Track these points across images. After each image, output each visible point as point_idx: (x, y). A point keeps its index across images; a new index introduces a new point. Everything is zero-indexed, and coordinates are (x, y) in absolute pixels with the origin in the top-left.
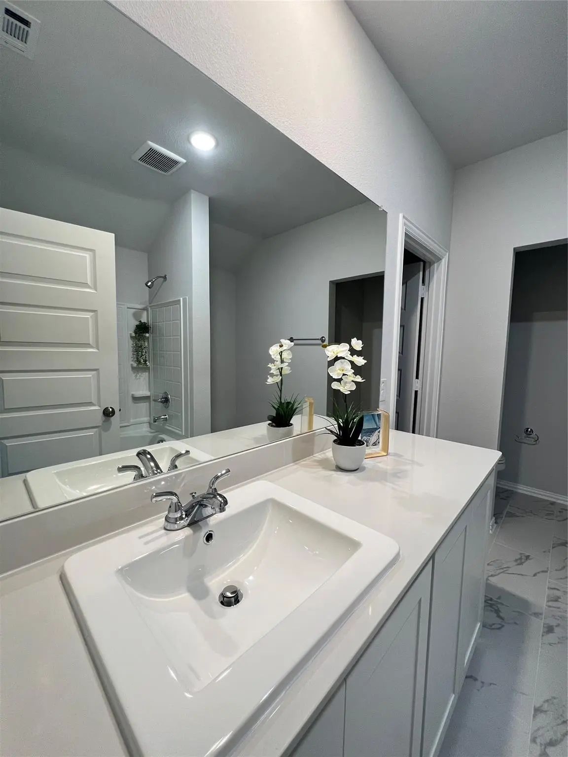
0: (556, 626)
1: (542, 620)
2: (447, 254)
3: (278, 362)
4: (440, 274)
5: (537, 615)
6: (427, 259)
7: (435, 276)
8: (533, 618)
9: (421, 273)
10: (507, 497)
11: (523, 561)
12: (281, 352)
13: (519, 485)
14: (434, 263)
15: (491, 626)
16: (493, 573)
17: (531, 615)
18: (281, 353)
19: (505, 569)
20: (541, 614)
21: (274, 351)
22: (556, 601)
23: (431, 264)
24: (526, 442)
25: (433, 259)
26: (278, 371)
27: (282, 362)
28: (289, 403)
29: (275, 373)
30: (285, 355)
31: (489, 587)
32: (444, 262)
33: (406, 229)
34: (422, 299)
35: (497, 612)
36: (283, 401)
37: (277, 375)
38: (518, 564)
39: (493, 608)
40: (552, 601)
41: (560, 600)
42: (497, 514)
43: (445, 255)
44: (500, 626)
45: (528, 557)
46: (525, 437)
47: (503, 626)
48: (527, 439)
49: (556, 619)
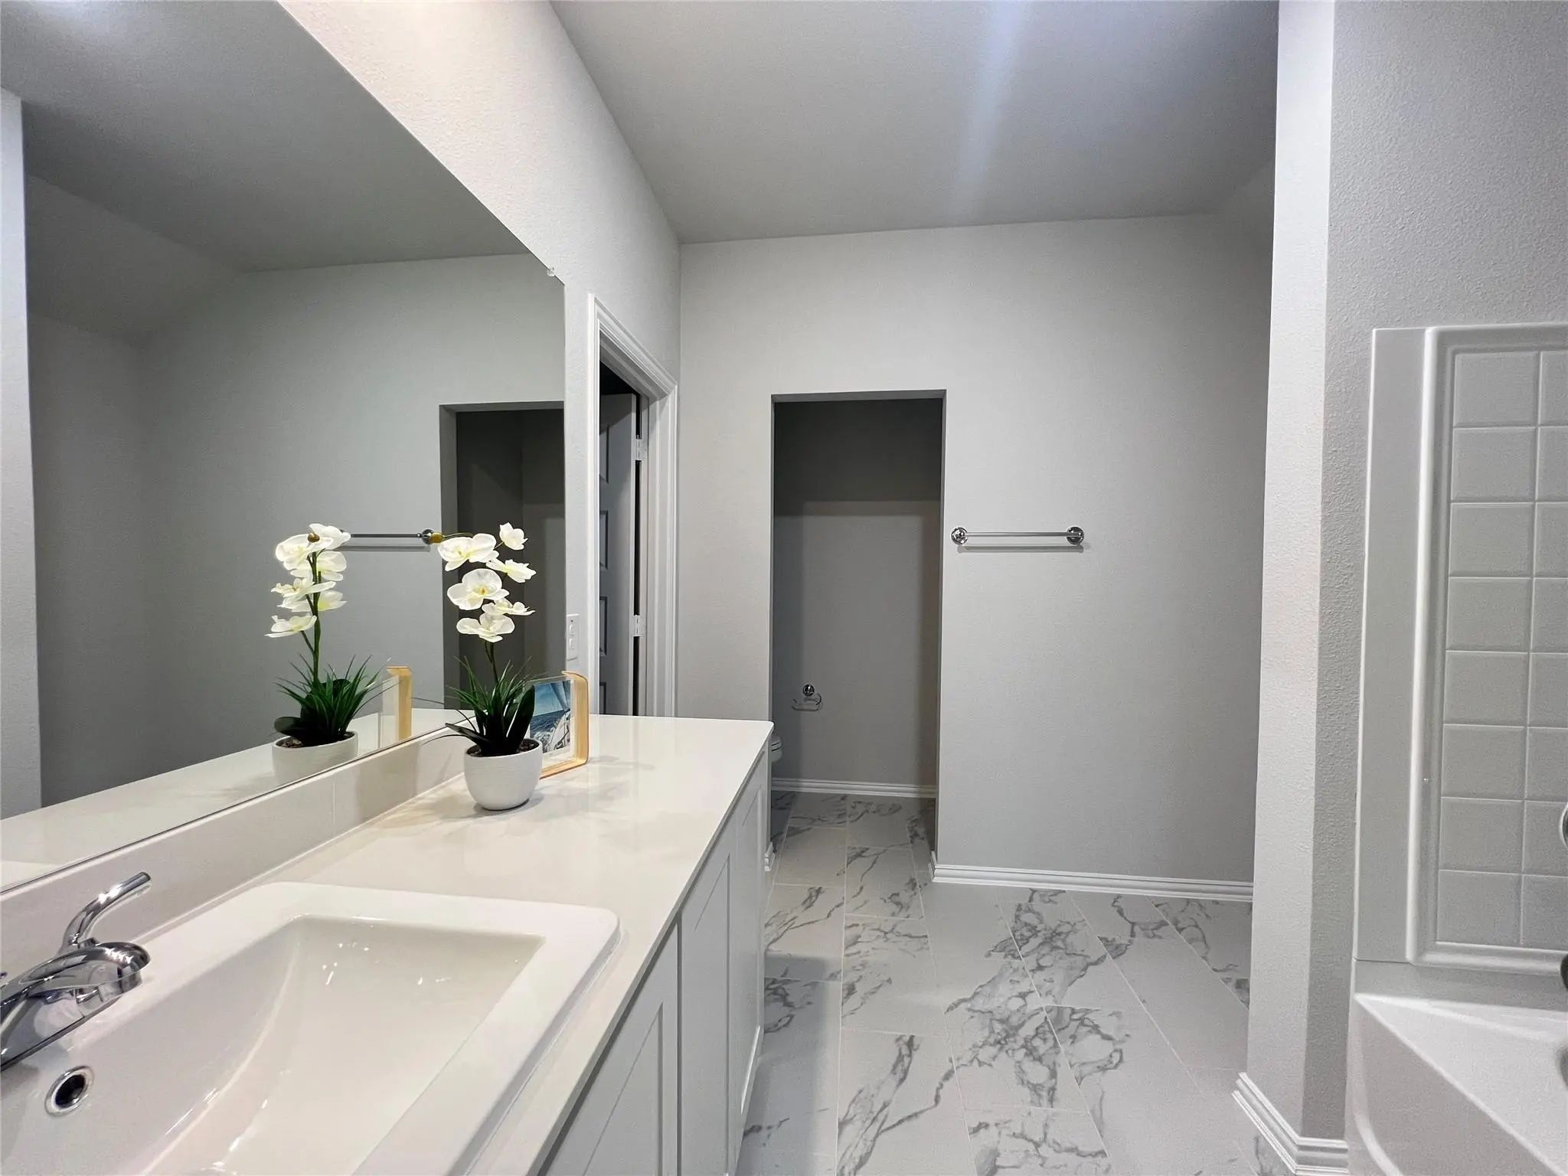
0: (858, 981)
1: (840, 980)
2: (676, 387)
3: (304, 581)
4: (665, 418)
5: (833, 976)
6: (642, 392)
7: (658, 423)
8: (831, 983)
9: (634, 415)
10: (787, 804)
11: (814, 898)
12: (314, 555)
13: (800, 780)
14: (655, 400)
15: (776, 1025)
16: (775, 936)
17: (827, 980)
18: (313, 559)
19: (790, 924)
20: (839, 972)
21: (290, 552)
22: (855, 943)
23: (650, 400)
24: (806, 707)
25: (654, 392)
26: (307, 601)
27: (317, 579)
28: (339, 684)
29: (294, 608)
30: (324, 563)
31: (769, 961)
32: (671, 401)
33: (601, 326)
34: (638, 463)
35: (784, 998)
36: (322, 679)
37: (301, 614)
38: (807, 908)
39: (778, 995)
40: (851, 945)
41: (859, 940)
42: (776, 836)
43: (673, 388)
44: (789, 1018)
45: (819, 891)
46: (805, 700)
47: (792, 1017)
48: (808, 702)
49: (858, 970)
